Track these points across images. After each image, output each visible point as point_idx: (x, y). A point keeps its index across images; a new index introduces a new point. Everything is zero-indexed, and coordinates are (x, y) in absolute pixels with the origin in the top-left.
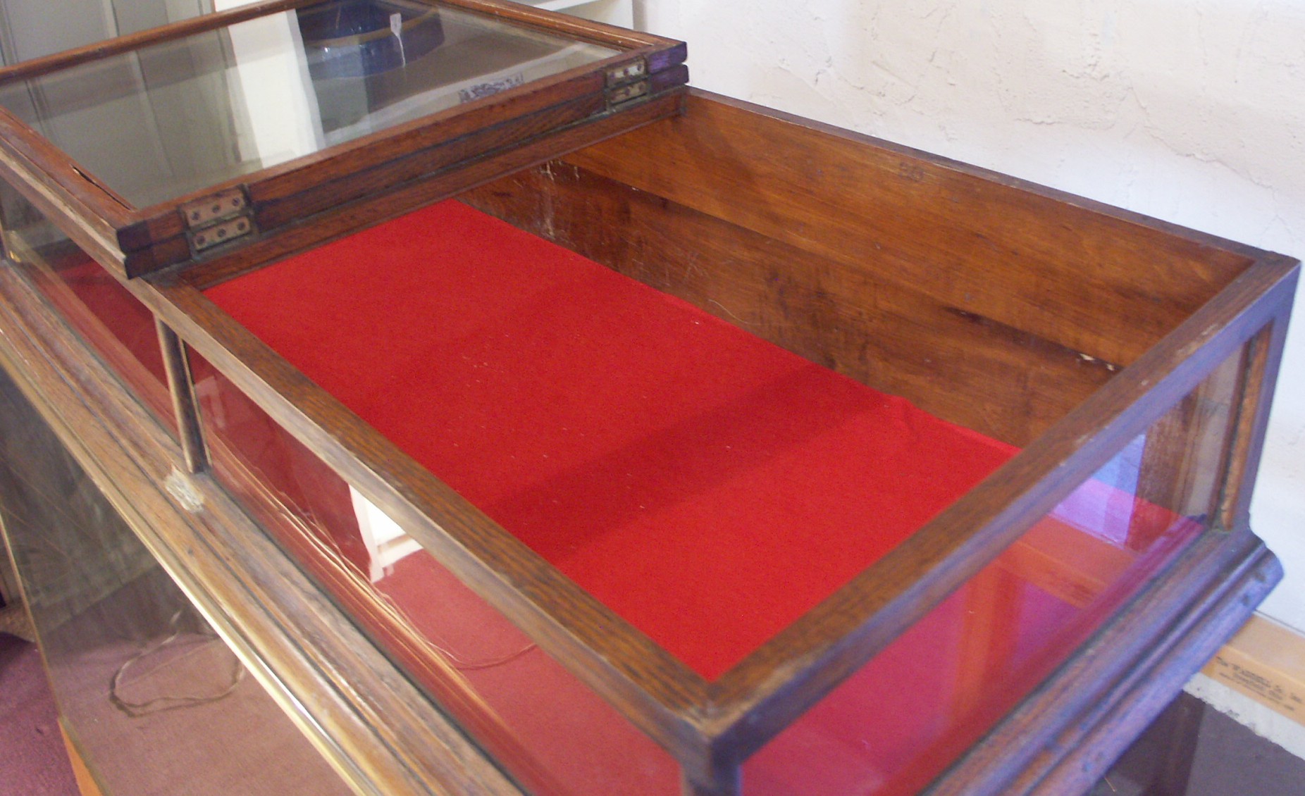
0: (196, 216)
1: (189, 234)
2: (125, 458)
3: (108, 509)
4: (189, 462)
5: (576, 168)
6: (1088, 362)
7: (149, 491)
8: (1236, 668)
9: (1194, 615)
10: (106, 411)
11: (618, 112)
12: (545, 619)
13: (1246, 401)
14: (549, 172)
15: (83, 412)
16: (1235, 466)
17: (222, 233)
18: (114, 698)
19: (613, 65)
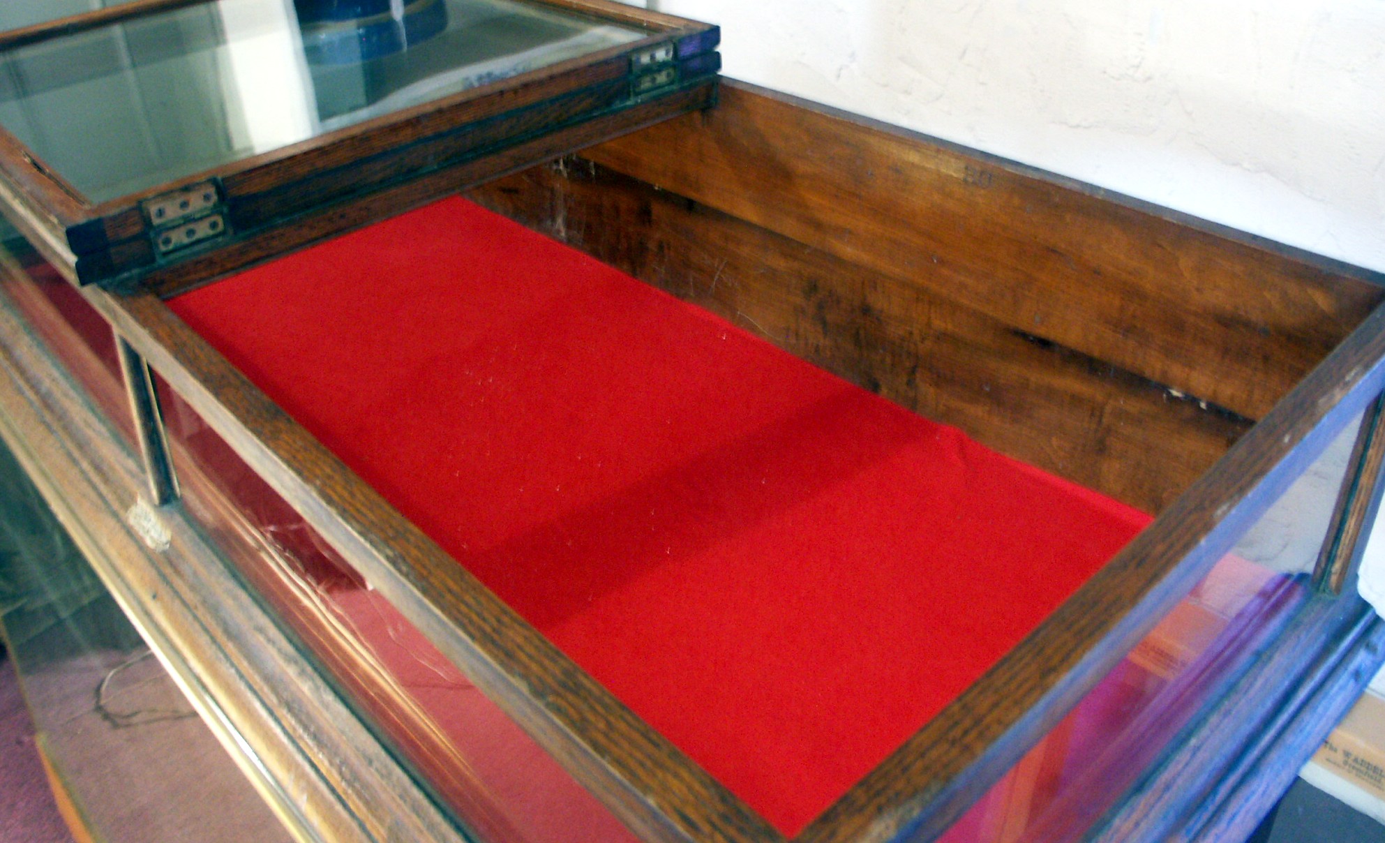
0: (161, 213)
1: (152, 234)
2: (85, 484)
3: (68, 540)
4: (155, 493)
5: (592, 164)
6: (1177, 398)
7: (112, 522)
8: (1347, 754)
9: (1302, 694)
10: (66, 428)
11: (642, 103)
12: (574, 742)
13: (1371, 452)
14: (561, 167)
15: (42, 428)
16: (1351, 524)
17: (190, 233)
18: (99, 708)
19: (639, 49)
